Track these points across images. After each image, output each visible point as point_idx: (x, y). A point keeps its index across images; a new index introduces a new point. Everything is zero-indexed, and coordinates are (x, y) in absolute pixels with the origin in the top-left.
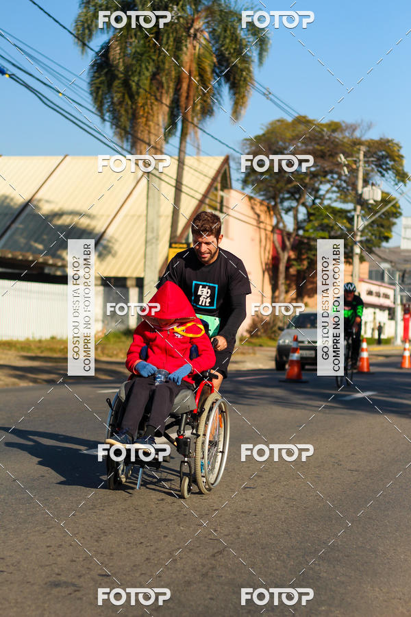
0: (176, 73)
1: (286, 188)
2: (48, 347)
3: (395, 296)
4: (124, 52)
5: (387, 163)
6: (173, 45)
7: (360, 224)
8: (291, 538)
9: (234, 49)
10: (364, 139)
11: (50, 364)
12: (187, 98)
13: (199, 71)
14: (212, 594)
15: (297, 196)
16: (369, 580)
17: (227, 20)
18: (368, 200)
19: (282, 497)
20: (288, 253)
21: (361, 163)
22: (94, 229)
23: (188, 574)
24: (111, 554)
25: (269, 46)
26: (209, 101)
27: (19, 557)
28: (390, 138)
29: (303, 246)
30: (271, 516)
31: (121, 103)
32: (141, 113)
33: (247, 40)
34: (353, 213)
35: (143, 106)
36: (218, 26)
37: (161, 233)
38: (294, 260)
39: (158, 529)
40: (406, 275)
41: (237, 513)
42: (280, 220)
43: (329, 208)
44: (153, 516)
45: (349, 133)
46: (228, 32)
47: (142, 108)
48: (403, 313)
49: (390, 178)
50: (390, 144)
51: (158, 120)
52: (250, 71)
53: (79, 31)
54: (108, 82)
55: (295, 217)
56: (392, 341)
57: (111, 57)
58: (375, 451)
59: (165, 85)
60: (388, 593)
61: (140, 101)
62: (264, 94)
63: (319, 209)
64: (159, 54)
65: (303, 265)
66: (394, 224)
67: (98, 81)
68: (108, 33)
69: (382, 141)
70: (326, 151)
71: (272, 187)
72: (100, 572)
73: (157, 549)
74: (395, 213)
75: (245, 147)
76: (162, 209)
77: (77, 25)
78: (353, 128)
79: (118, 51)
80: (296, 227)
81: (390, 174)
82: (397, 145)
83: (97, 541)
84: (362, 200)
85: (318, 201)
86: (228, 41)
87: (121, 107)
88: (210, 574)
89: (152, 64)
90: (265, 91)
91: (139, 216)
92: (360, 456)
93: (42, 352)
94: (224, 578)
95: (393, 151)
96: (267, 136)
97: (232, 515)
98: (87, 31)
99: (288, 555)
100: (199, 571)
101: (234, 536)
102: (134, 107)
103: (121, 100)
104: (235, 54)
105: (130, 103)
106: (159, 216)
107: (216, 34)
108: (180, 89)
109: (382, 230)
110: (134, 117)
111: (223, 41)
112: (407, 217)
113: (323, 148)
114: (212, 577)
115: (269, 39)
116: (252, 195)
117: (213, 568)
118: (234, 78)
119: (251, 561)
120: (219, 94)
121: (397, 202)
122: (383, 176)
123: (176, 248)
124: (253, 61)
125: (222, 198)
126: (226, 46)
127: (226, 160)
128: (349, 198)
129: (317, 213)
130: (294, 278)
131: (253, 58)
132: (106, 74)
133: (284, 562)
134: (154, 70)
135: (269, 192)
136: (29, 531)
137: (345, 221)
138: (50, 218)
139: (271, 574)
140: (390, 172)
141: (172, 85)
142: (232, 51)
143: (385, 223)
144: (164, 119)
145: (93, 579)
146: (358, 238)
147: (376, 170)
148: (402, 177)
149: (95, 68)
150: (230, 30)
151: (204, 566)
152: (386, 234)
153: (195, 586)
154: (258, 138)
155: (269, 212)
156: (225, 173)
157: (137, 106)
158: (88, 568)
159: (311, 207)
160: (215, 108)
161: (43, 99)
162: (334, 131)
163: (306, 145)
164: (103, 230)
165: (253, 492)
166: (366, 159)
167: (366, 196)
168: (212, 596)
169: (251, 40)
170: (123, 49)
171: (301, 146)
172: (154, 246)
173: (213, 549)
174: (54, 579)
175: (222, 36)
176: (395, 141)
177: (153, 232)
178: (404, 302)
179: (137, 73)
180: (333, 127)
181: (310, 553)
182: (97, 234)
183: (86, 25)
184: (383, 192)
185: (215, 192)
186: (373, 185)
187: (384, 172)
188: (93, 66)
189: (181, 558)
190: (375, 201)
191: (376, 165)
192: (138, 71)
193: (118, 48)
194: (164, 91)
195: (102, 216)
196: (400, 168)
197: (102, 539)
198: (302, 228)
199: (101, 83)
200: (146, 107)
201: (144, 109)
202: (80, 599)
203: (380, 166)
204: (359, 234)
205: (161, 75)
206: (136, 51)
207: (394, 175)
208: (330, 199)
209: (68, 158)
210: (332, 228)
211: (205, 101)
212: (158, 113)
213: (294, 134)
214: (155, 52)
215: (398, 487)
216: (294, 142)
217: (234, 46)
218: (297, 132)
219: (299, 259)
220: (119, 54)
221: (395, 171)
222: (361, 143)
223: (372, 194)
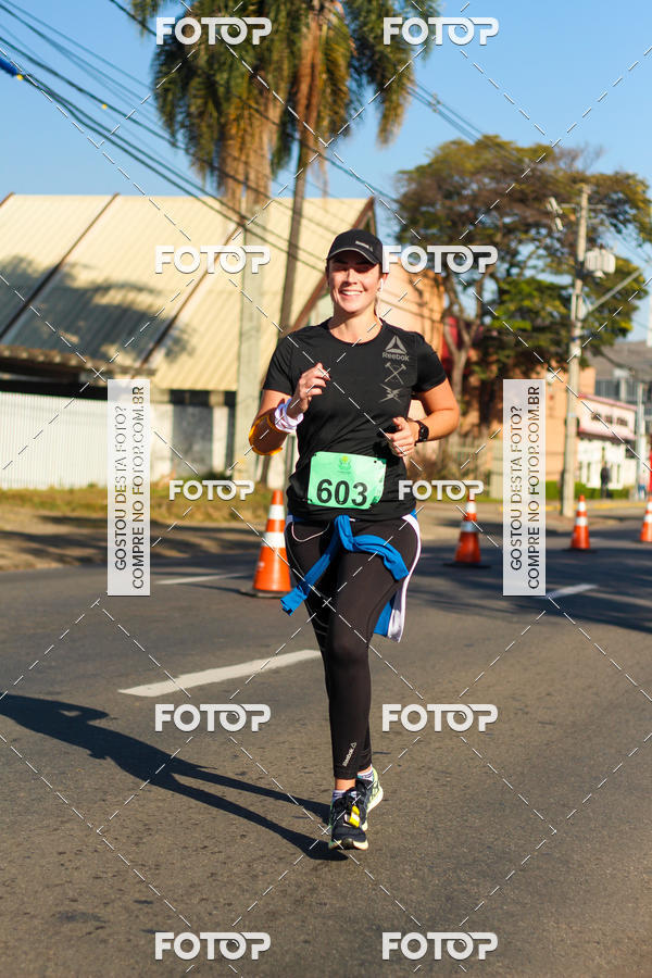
0: (290, 68)
2: (83, 502)
3: (636, 421)
5: (626, 212)
6: (286, 23)
7: (581, 308)
8: (438, 839)
10: (589, 173)
11: (86, 531)
12: (308, 107)
13: (326, 64)
14: (308, 934)
16: (553, 910)
18: (593, 272)
19: (430, 768)
20: (467, 353)
21: (584, 213)
22: (159, 311)
23: (273, 899)
24: (157, 866)
26: (342, 112)
27: (14, 871)
28: (631, 172)
29: (490, 343)
30: (410, 801)
31: (201, 114)
32: (234, 131)
33: (404, 16)
34: (570, 291)
35: (237, 120)
38: (476, 363)
42: (454, 300)
43: (532, 281)
45: (566, 164)
47: (236, 123)
49: (630, 235)
50: (631, 181)
51: (261, 143)
54: (182, 81)
55: (479, 296)
58: (584, 690)
59: (273, 87)
60: (580, 932)
61: (233, 112)
62: (430, 104)
63: (515, 284)
65: (492, 370)
66: (635, 308)
67: (166, 79)
69: (619, 176)
70: (528, 191)
72: (137, 896)
73: (229, 857)
74: (639, 292)
75: (399, 184)
76: (267, 282)
78: (572, 156)
80: (480, 312)
81: (631, 229)
82: (642, 183)
83: (137, 844)
84: (585, 271)
85: (515, 271)
86: (373, 17)
87: (202, 120)
88: (307, 900)
89: (251, 51)
90: (430, 99)
91: (231, 293)
92: (559, 698)
93: (73, 510)
94: (328, 906)
95: (636, 193)
96: (435, 166)
99: (431, 868)
100: (291, 895)
102: (222, 120)
103: (202, 109)
105: (215, 114)
106: (262, 294)
108: (296, 93)
109: (617, 318)
110: (222, 137)
111: (365, 17)
113: (524, 186)
114: (310, 905)
117: (313, 890)
118: (383, 76)
120: (359, 101)
121: (640, 275)
122: (619, 232)
127: (370, 205)
128: (565, 267)
129: (514, 291)
130: (476, 392)
133: (423, 879)
134: (255, 62)
136: (33, 828)
137: (558, 303)
138: (90, 294)
140: (631, 226)
141: (283, 86)
143: (621, 306)
144: (270, 140)
145: (126, 909)
146: (577, 332)
147: (607, 222)
149: (163, 58)
151: (299, 886)
152: (623, 325)
153: (283, 920)
154: (421, 170)
155: (438, 287)
157: (227, 120)
158: (120, 890)
159: (505, 279)
161: (77, 113)
162: (542, 160)
164: (173, 313)
166: (592, 207)
167: (590, 265)
168: (307, 937)
171: (490, 184)
172: (253, 340)
174: (67, 909)
176: (639, 177)
177: (251, 320)
179: (226, 67)
180: (539, 154)
181: (466, 864)
182: (163, 321)
184: (617, 258)
186: (602, 247)
187: (621, 226)
188: (158, 55)
189: (265, 873)
190: (605, 273)
191: (608, 215)
192: (228, 63)
195: (171, 291)
197: (144, 840)
198: (489, 313)
199: (172, 82)
200: (242, 122)
201: (238, 125)
202: (104, 941)
203: (614, 216)
204: (579, 324)
205: (266, 70)
207: (637, 231)
208: (535, 267)
209: (119, 199)
210: (537, 313)
211: (336, 113)
212: (261, 132)
213: (478, 164)
215: (613, 751)
216: (479, 177)
218: (482, 161)
219: (484, 362)
221: (638, 225)
222: (585, 180)
223: (601, 262)
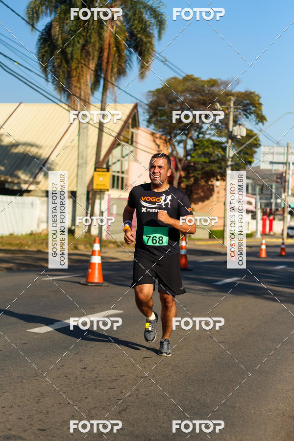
0: (99, 45)
1: (178, 127)
2: (7, 242)
3: (256, 202)
4: (62, 30)
5: (251, 109)
6: (97, 25)
7: (231, 152)
9: (141, 28)
10: (234, 91)
11: (9, 255)
12: (108, 63)
13: (115, 43)
15: (186, 132)
16: (228, 430)
17: (136, 7)
18: (236, 136)
19: (170, 364)
20: (180, 173)
21: (232, 110)
22: (41, 155)
24: (48, 413)
25: (166, 26)
26: (123, 65)
28: (252, 91)
29: (190, 168)
30: (161, 380)
31: (59, 66)
32: (74, 74)
33: (150, 22)
34: (226, 144)
35: (76, 69)
36: (129, 11)
37: (88, 159)
38: (184, 177)
39: (81, 392)
40: (264, 188)
41: (137, 378)
42: (174, 149)
43: (209, 140)
44: (78, 381)
45: (223, 87)
46: (137, 16)
47: (75, 70)
48: (262, 214)
49: (253, 119)
50: (252, 95)
51: (86, 79)
52: (151, 44)
53: (29, 14)
54: (50, 51)
55: (185, 148)
56: (254, 234)
57: (53, 34)
58: (237, 326)
59: (91, 53)
61: (74, 65)
62: (162, 61)
63: (201, 141)
64: (87, 32)
65: (191, 181)
66: (255, 152)
67: (43, 50)
68: (50, 16)
69: (247, 93)
70: (207, 100)
71: (168, 126)
72: (39, 427)
73: (80, 408)
74: (257, 145)
75: (149, 97)
76: (89, 142)
77: (28, 11)
78: (226, 84)
79: (58, 29)
80: (185, 154)
81: (253, 117)
82: (257, 95)
83: (38, 402)
84: (232, 135)
85: (201, 136)
86: (136, 22)
87: (60, 69)
89: (82, 38)
90: (163, 59)
91: (73, 147)
92: (226, 331)
93: (3, 246)
94: (126, 430)
95: (255, 100)
96: (164, 89)
97: (134, 380)
98: (35, 15)
99: (172, 411)
101: (134, 397)
102: (69, 69)
103: (60, 64)
104: (141, 32)
105: (66, 66)
106: (87, 147)
107: (128, 17)
108: (102, 56)
109: (247, 156)
110: (69, 76)
111: (133, 22)
112: (265, 146)
113: (205, 98)
115: (165, 21)
116: (154, 131)
118: (141, 49)
119: (146, 417)
120: (130, 60)
121: (257, 137)
122: (248, 118)
123: (99, 171)
124: (154, 37)
125: (133, 133)
126: (135, 26)
127: (136, 107)
128: (223, 134)
129: (200, 145)
130: (184, 191)
131: (154, 34)
132: (49, 46)
133: (169, 417)
134: (84, 43)
135: (167, 129)
137: (220, 150)
138: (9, 148)
139: (160, 426)
140: (253, 115)
141: (96, 53)
142: (139, 29)
143: (249, 151)
144: (91, 78)
145: (34, 433)
146: (229, 163)
147: (242, 114)
148: (261, 119)
149: (42, 41)
150: (138, 14)
152: (250, 160)
154: (158, 91)
155: (166, 143)
156: (135, 116)
157: (71, 69)
158: (31, 424)
159: (196, 140)
160: (127, 70)
161: (4, 67)
162: (213, 86)
163: (193, 96)
164: (47, 156)
165: (149, 361)
166: (235, 107)
167: (235, 133)
169: (153, 21)
170: (62, 28)
171: (189, 97)
172: (84, 168)
173: (120, 407)
174: (7, 434)
175: (132, 19)
176: (256, 93)
177: (83, 158)
178: (263, 207)
179: (71, 45)
180: (212, 83)
181: (188, 409)
182: (43, 160)
183: (35, 10)
184: (247, 130)
185: (127, 129)
186: (240, 125)
187: (248, 115)
188: (40, 40)
189: (97, 415)
190: (241, 136)
191: (243, 110)
192: (72, 43)
193: (58, 27)
194: (91, 58)
195: (47, 146)
196: (260, 112)
197: (41, 401)
198: (190, 155)
199: (46, 52)
200: (78, 69)
201: (76, 71)
203: (245, 111)
204: (230, 160)
205: (89, 46)
206: (70, 29)
207: (255, 117)
208: (210, 134)
209: (22, 105)
210: (211, 155)
211: (120, 65)
212: (86, 74)
213: (184, 88)
214: (84, 30)
216: (184, 94)
217: (141, 26)
218: (186, 87)
219: (187, 177)
220: (59, 31)
221: (256, 114)
222: (232, 95)
223: (240, 132)
